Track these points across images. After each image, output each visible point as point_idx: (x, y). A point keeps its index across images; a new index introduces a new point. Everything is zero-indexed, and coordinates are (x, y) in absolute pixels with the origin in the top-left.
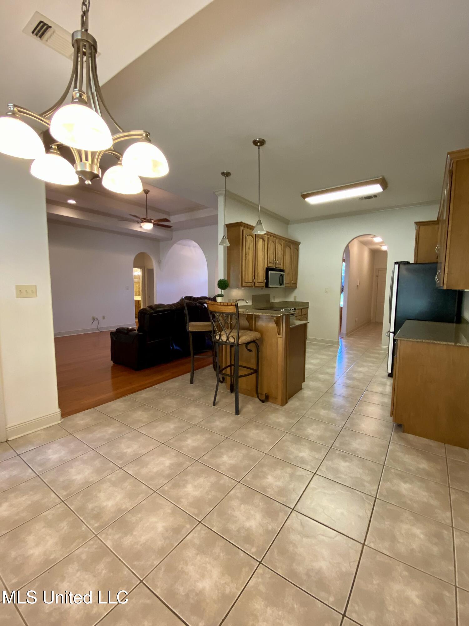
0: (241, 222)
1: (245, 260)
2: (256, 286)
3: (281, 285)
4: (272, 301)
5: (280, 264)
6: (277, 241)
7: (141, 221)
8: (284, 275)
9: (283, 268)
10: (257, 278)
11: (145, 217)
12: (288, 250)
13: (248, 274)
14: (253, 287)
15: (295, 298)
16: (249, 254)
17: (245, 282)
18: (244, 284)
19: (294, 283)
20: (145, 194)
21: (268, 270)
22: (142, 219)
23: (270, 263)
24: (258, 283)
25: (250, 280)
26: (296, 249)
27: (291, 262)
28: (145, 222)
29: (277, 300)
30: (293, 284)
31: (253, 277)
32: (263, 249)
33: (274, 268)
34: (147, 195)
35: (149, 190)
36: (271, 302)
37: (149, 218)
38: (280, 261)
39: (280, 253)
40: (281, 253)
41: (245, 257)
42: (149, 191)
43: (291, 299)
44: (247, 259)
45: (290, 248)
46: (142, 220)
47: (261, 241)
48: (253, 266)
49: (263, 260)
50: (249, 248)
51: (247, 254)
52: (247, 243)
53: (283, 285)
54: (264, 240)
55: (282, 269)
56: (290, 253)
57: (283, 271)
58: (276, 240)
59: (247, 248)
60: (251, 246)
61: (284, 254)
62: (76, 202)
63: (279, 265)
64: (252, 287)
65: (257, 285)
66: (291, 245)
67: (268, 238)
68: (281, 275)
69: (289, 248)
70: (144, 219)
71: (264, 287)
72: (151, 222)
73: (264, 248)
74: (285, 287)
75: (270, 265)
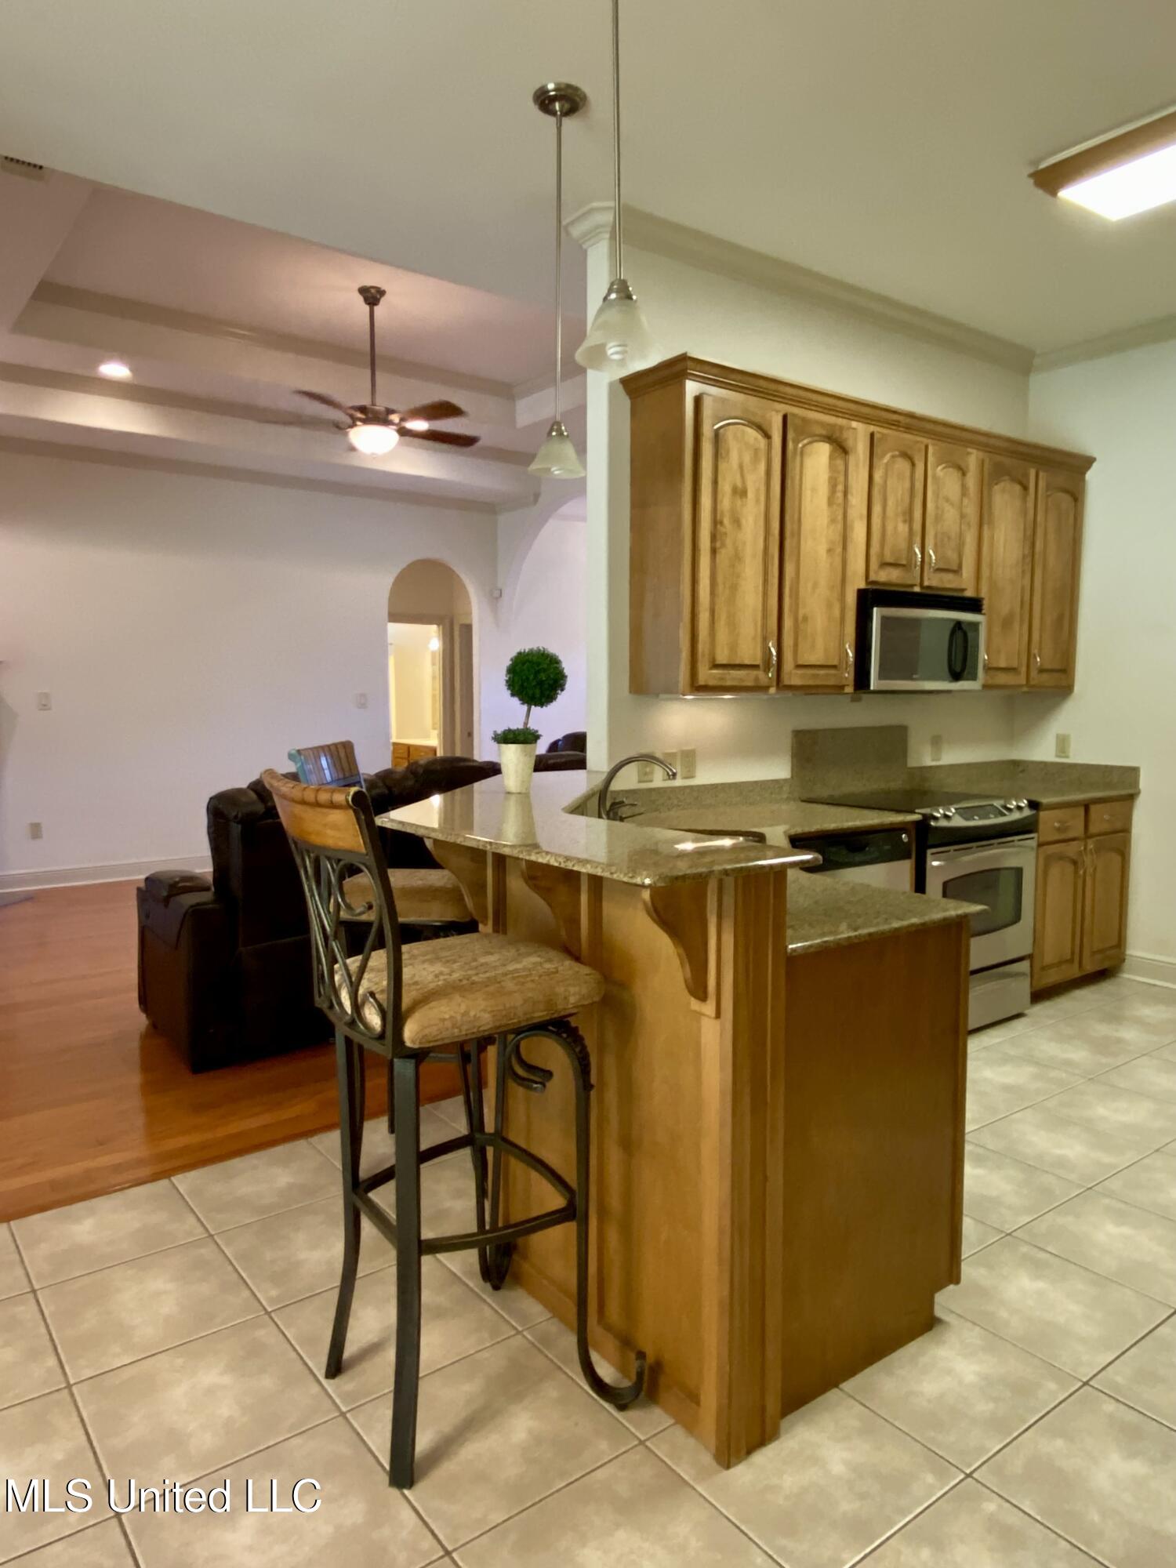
0: (683, 358)
1: (714, 551)
2: (790, 687)
3: (956, 676)
4: (923, 756)
5: (957, 571)
6: (931, 450)
7: (349, 421)
8: (975, 626)
9: (978, 589)
10: (796, 645)
11: (365, 401)
12: (1005, 502)
13: (733, 625)
14: (773, 690)
15: (1062, 743)
16: (737, 522)
17: (716, 666)
18: (705, 675)
19: (1048, 666)
20: (367, 308)
21: (869, 598)
22: (353, 412)
23: (884, 565)
24: (800, 672)
25: (749, 652)
26: (1067, 491)
27: (1031, 558)
28: (365, 421)
29: (953, 756)
30: (1041, 671)
31: (765, 640)
32: (840, 495)
33: (917, 589)
34: (376, 308)
35: (383, 287)
36: (912, 763)
37: (380, 406)
38: (952, 555)
39: (951, 515)
40: (962, 516)
41: (714, 538)
42: (382, 293)
43: (1042, 749)
44: (723, 545)
45: (1025, 488)
46: (352, 417)
47: (821, 453)
48: (765, 581)
49: (839, 550)
50: (740, 492)
51: (726, 521)
52: (722, 466)
53: (974, 678)
54: (841, 448)
55: (969, 593)
56: (1025, 513)
57: (974, 605)
58: (927, 447)
59: (726, 487)
60: (755, 480)
61: (984, 517)
62: (131, 370)
63: (950, 576)
64: (764, 689)
65: (792, 676)
66: (1032, 472)
67: (872, 435)
68: (958, 625)
69: (1018, 488)
70: (362, 409)
71: (849, 689)
72: (386, 422)
73: (840, 487)
74: (985, 687)
75: (884, 576)
